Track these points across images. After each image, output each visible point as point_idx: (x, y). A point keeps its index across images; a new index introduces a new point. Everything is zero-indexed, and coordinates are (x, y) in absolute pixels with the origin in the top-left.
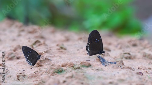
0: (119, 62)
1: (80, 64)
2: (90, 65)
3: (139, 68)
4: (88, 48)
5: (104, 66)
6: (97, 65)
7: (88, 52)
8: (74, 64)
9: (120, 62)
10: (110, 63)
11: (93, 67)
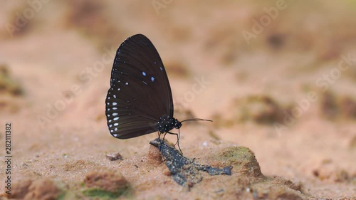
0: (241, 168)
1: (82, 185)
2: (126, 188)
3: (316, 174)
4: (111, 107)
5: (181, 188)
6: (155, 183)
7: (113, 123)
8: (57, 190)
9: (247, 166)
10: (207, 169)
11: (138, 192)
